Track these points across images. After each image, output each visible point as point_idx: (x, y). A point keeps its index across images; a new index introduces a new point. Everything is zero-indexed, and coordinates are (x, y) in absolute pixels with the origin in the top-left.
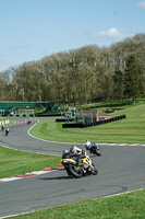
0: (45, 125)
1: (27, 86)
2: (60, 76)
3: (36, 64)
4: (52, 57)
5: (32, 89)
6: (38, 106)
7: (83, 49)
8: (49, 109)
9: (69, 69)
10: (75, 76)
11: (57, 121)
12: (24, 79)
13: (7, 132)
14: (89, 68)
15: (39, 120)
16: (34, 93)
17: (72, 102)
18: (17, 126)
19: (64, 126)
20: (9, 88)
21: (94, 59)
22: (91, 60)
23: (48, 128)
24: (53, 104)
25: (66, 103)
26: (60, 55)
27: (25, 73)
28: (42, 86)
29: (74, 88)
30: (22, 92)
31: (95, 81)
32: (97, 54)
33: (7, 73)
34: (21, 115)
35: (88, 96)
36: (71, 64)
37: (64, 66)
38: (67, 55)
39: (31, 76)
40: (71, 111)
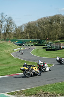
0: (38, 49)
1: (30, 32)
2: (45, 28)
3: (34, 23)
4: (41, 19)
5: (32, 34)
6: (35, 41)
7: (55, 16)
8: (40, 42)
9: (48, 25)
10: (51, 28)
11: (43, 48)
12: (29, 29)
13: (22, 53)
14: (57, 24)
15: (35, 47)
16: (33, 35)
17: (50, 39)
18: (26, 50)
19: (47, 50)
20: (22, 33)
21: (60, 20)
22: (58, 21)
23: (39, 51)
24: (42, 40)
25: (47, 40)
26: (45, 18)
27: (29, 26)
28: (37, 32)
29: (51, 33)
30: (28, 35)
31: (60, 30)
32: (61, 18)
33: (21, 27)
34: (27, 45)
35: (57, 37)
36: (50, 23)
37: (46, 24)
38: (48, 18)
39: (32, 28)
40: (49, 43)
